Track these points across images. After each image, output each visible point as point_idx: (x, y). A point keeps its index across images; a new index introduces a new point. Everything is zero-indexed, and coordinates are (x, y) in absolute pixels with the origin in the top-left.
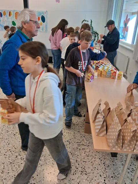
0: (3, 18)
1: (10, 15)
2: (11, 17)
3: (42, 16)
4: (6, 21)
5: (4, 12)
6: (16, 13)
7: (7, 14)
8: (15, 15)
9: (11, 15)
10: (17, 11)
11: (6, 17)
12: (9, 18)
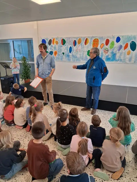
0: (76, 47)
1: (86, 43)
2: (87, 45)
3: (132, 42)
4: (80, 50)
5: (80, 39)
6: (94, 40)
7: (82, 42)
8: (92, 42)
9: (88, 43)
10: (96, 37)
11: (80, 46)
12: (84, 47)
